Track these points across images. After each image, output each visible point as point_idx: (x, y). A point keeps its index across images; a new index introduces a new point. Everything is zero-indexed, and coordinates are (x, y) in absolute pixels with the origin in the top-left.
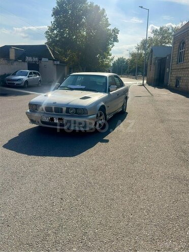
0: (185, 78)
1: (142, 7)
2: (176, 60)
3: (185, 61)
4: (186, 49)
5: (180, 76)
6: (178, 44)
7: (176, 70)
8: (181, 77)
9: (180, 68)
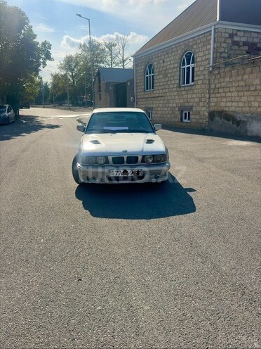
0: (159, 109)
1: (80, 16)
2: (143, 87)
3: (156, 88)
4: (156, 74)
5: (152, 106)
6: (143, 67)
7: (144, 100)
8: (152, 108)
9: (150, 96)
